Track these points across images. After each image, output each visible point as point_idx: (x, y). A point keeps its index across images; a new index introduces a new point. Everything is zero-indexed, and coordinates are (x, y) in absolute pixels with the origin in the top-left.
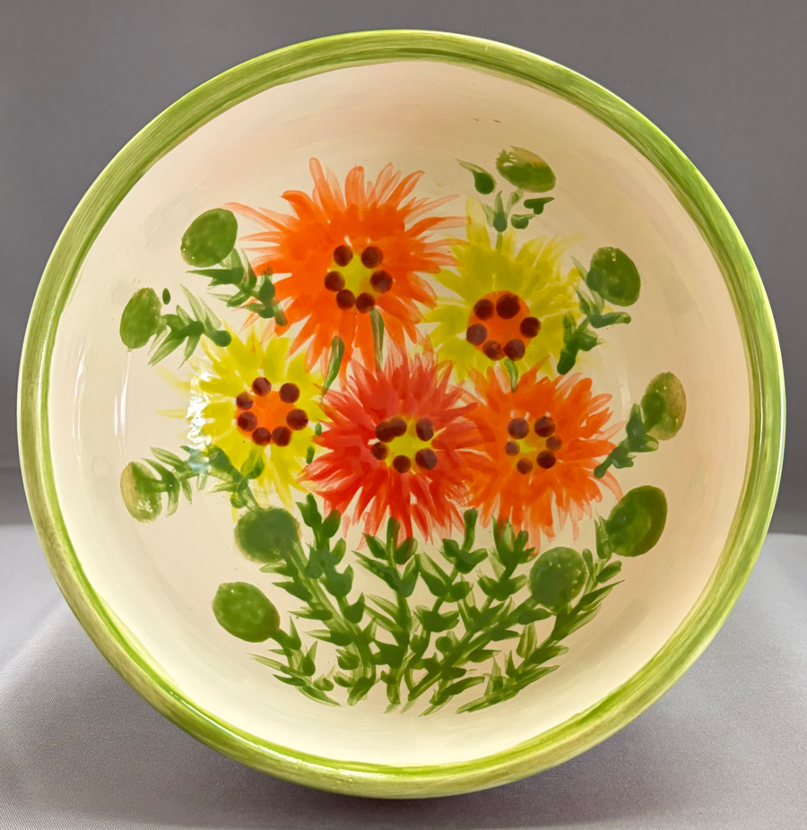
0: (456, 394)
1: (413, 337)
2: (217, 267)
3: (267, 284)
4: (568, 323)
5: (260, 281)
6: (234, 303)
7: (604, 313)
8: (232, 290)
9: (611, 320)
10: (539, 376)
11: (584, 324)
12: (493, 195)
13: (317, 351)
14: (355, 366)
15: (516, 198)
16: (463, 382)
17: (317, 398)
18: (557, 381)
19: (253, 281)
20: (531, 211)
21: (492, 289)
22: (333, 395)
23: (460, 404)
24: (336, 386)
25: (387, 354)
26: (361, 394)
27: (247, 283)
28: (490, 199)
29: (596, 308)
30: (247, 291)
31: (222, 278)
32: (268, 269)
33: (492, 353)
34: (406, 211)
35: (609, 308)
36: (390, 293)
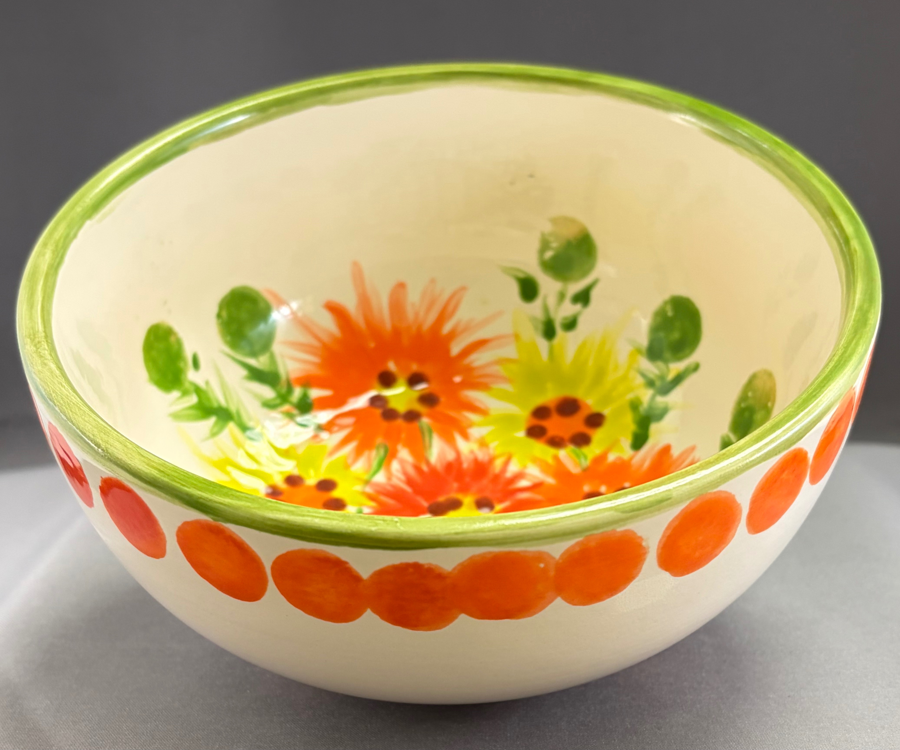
0: (519, 476)
1: (466, 436)
2: (252, 362)
3: (305, 397)
4: (634, 406)
5: (297, 392)
6: (269, 405)
7: (671, 376)
8: (268, 392)
9: (678, 379)
10: (612, 457)
11: (653, 398)
12: (538, 303)
13: (359, 452)
14: (402, 462)
15: (562, 296)
16: (525, 467)
17: (358, 487)
18: (632, 458)
19: (290, 390)
20: (578, 307)
21: (550, 396)
22: (377, 485)
23: (523, 483)
24: (380, 478)
25: (437, 451)
26: (410, 481)
27: (284, 390)
28: (535, 308)
29: (662, 377)
30: (284, 398)
31: (257, 375)
32: (307, 382)
33: (556, 443)
34: (452, 335)
35: (676, 367)
36: (439, 408)
